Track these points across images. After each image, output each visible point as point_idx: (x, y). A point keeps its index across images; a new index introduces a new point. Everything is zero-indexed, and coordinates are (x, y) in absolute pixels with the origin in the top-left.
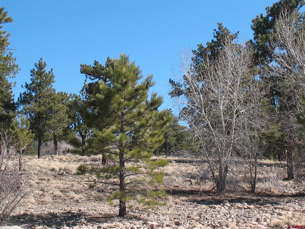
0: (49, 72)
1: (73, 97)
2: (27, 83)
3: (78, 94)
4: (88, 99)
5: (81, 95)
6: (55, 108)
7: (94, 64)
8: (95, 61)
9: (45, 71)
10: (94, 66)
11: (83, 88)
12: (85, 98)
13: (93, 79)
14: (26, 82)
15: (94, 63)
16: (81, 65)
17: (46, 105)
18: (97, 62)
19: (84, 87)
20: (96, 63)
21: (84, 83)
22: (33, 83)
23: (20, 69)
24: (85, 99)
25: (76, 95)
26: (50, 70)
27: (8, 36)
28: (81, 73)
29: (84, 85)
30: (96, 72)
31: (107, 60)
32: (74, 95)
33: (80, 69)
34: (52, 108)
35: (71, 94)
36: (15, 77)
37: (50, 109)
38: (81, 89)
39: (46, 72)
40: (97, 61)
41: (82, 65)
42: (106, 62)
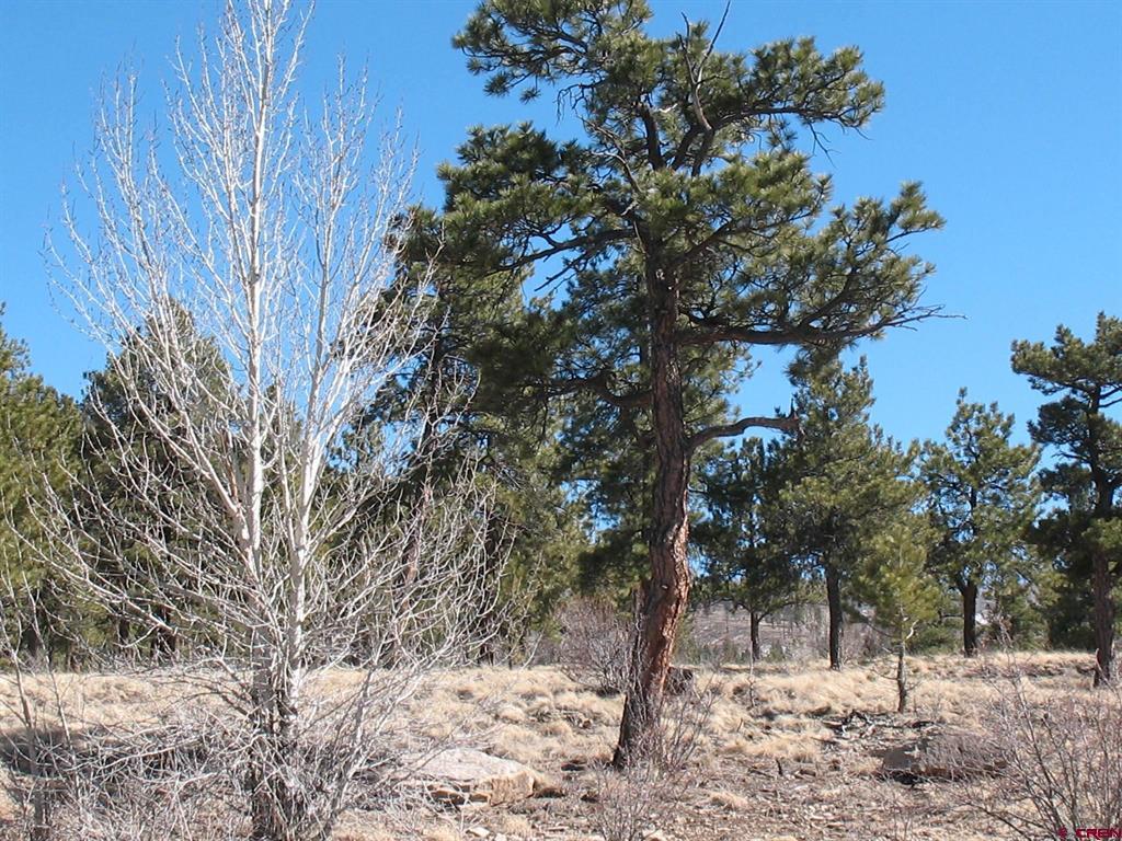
0: (855, 369)
1: (923, 453)
2: (782, 412)
3: (940, 438)
4: (977, 457)
5: (950, 444)
6: (887, 494)
7: (1058, 340)
8: (1059, 328)
9: (840, 365)
10: (1057, 345)
11: (955, 419)
12: (966, 455)
13: (1051, 391)
14: (777, 407)
15: (1055, 335)
16: (1015, 344)
17: (853, 486)
18: (1067, 332)
19: (959, 414)
20: (1062, 335)
21: (959, 402)
22: (802, 409)
23: (759, 364)
24: (966, 459)
25: (935, 444)
26: (857, 363)
27: (927, 272)
28: (1018, 370)
29: (956, 409)
30: (1067, 367)
31: (1099, 322)
32: (926, 444)
33: (1013, 359)
34: (877, 493)
35: (915, 443)
36: (737, 392)
37: (872, 497)
38: (950, 422)
39: (843, 371)
40: (1065, 327)
41: (1019, 343)
42: (1098, 331)
